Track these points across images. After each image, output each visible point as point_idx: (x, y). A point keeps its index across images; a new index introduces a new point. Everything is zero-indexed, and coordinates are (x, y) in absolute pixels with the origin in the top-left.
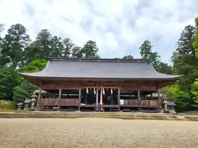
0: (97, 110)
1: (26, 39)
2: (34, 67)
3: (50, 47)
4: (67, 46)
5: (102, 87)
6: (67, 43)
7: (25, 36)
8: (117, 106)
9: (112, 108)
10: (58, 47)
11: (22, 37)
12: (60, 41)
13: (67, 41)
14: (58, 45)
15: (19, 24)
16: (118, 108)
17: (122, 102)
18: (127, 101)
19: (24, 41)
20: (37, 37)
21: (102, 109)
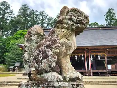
0: (87, 74)
1: (11, 13)
2: (19, 36)
3: (29, 19)
4: (42, 17)
5: (89, 54)
6: (43, 15)
7: (10, 11)
8: (105, 71)
9: (101, 73)
10: (35, 19)
11: (7, 12)
12: (37, 13)
13: (42, 13)
14: (35, 16)
15: (4, 2)
16: (106, 73)
17: (109, 67)
18: (114, 66)
19: (9, 15)
20: (19, 11)
21: (92, 74)
